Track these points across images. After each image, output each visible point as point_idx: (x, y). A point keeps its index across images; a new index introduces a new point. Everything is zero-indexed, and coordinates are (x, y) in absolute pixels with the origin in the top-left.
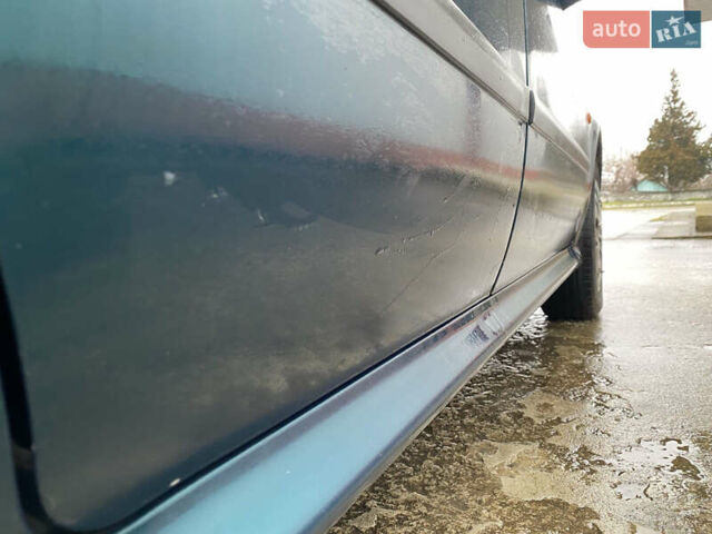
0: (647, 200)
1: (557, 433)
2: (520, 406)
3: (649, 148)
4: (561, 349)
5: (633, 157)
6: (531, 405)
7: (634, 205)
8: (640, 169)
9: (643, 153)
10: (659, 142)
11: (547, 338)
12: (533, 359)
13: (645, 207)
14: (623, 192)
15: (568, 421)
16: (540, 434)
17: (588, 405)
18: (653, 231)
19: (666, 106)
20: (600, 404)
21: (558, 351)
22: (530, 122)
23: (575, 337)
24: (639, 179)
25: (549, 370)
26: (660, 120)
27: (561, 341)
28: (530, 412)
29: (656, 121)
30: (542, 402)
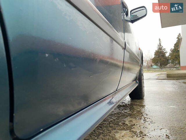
0: (155, 70)
1: (134, 128)
2: (124, 121)
3: (155, 57)
4: (135, 107)
5: (151, 59)
6: (127, 121)
7: (152, 71)
8: (153, 62)
9: (153, 58)
10: (157, 56)
11: (131, 104)
12: (127, 109)
13: (154, 72)
14: (149, 68)
15: (137, 125)
16: (130, 128)
17: (142, 120)
18: (156, 78)
19: (158, 47)
20: (145, 120)
21: (134, 107)
22: (125, 49)
23: (138, 104)
24: (153, 65)
25: (132, 112)
26: (157, 50)
27: (134, 105)
28: (127, 123)
29: (156, 51)
30: (130, 120)
